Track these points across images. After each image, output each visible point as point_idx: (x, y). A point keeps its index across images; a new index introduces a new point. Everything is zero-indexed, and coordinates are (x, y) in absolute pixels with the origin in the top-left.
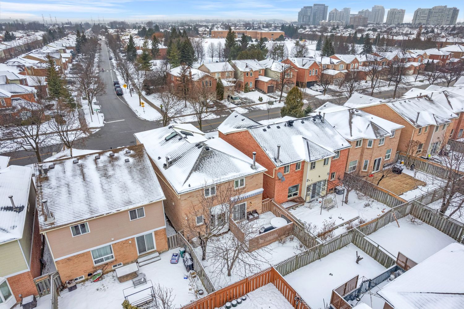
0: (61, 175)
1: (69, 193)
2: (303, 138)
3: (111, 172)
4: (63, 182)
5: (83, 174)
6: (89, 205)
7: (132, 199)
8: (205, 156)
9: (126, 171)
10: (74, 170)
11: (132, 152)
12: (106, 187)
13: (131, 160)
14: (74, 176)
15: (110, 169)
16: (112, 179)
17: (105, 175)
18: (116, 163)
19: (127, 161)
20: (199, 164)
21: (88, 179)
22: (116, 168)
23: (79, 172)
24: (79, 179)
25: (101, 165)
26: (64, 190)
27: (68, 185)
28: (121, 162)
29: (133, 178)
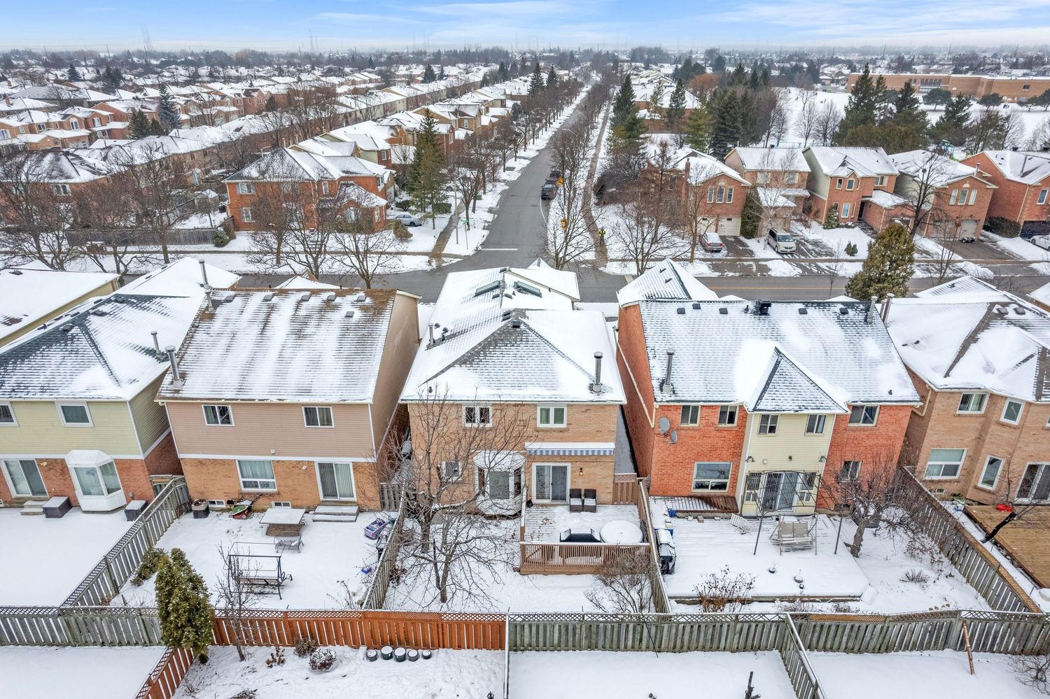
0: (235, 315)
1: (228, 349)
2: (777, 349)
3: (310, 330)
4: (231, 328)
5: (266, 322)
6: (244, 377)
7: (315, 386)
8: (502, 340)
9: (335, 332)
10: (257, 313)
11: (368, 300)
12: (287, 354)
13: (358, 315)
14: (252, 321)
15: (313, 322)
16: (305, 342)
17: (299, 333)
18: (330, 315)
19: (349, 316)
20: (478, 353)
21: (268, 333)
22: (324, 325)
23: (262, 316)
24: (256, 328)
25: (302, 312)
26: (224, 341)
27: (234, 335)
28: (338, 316)
29: (339, 350)
